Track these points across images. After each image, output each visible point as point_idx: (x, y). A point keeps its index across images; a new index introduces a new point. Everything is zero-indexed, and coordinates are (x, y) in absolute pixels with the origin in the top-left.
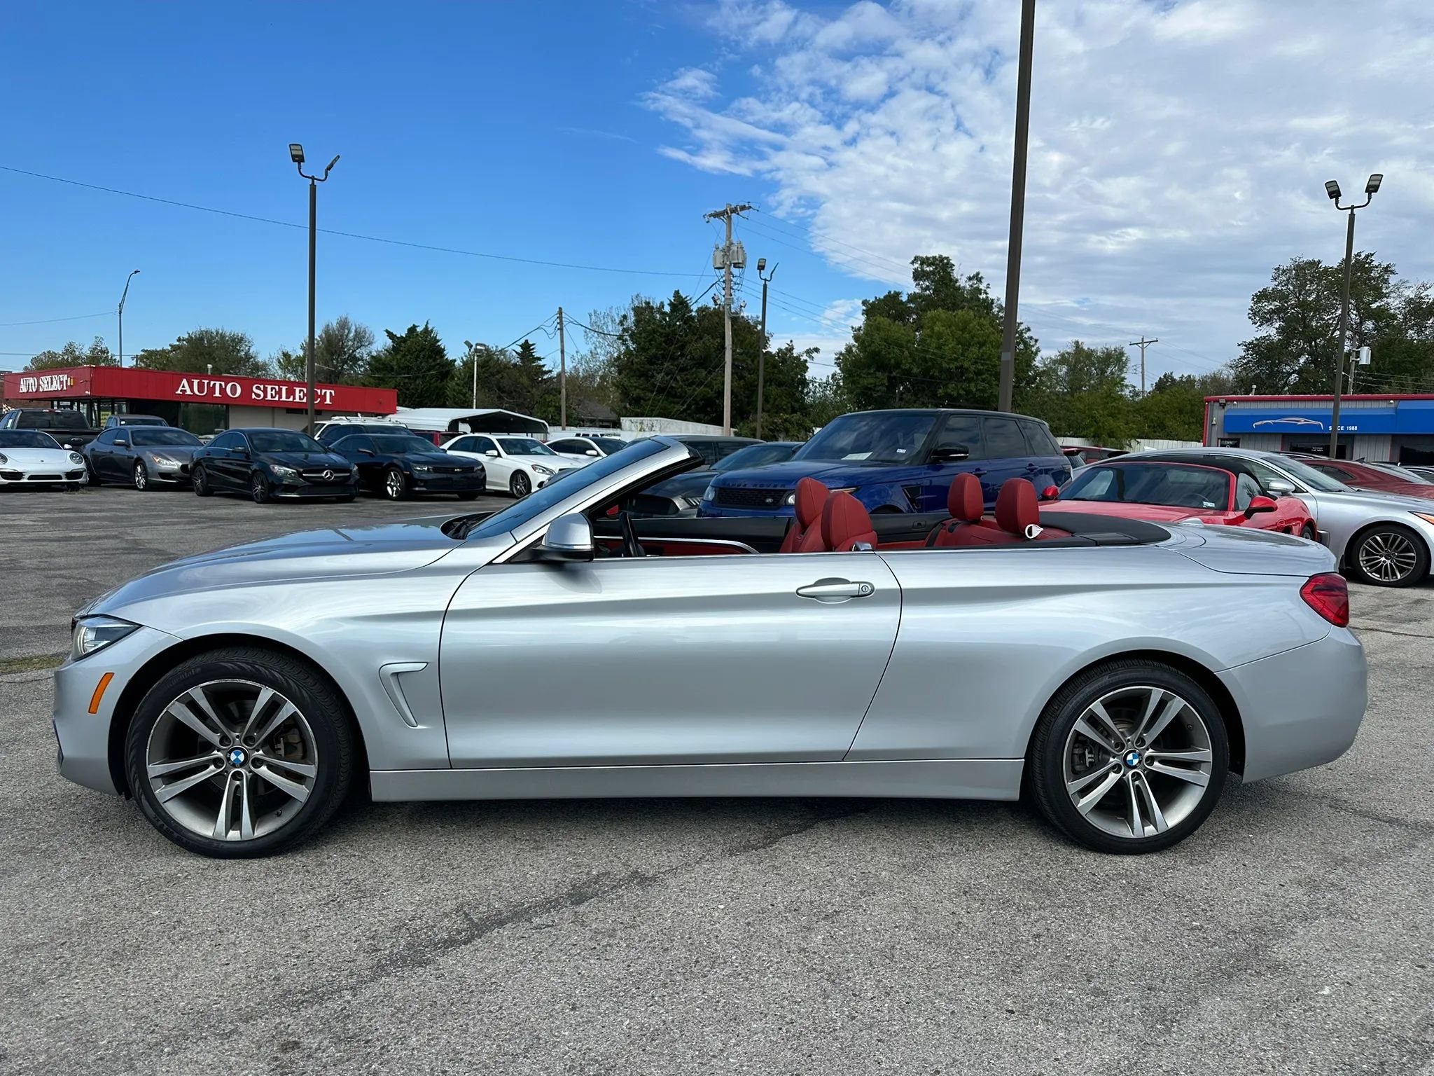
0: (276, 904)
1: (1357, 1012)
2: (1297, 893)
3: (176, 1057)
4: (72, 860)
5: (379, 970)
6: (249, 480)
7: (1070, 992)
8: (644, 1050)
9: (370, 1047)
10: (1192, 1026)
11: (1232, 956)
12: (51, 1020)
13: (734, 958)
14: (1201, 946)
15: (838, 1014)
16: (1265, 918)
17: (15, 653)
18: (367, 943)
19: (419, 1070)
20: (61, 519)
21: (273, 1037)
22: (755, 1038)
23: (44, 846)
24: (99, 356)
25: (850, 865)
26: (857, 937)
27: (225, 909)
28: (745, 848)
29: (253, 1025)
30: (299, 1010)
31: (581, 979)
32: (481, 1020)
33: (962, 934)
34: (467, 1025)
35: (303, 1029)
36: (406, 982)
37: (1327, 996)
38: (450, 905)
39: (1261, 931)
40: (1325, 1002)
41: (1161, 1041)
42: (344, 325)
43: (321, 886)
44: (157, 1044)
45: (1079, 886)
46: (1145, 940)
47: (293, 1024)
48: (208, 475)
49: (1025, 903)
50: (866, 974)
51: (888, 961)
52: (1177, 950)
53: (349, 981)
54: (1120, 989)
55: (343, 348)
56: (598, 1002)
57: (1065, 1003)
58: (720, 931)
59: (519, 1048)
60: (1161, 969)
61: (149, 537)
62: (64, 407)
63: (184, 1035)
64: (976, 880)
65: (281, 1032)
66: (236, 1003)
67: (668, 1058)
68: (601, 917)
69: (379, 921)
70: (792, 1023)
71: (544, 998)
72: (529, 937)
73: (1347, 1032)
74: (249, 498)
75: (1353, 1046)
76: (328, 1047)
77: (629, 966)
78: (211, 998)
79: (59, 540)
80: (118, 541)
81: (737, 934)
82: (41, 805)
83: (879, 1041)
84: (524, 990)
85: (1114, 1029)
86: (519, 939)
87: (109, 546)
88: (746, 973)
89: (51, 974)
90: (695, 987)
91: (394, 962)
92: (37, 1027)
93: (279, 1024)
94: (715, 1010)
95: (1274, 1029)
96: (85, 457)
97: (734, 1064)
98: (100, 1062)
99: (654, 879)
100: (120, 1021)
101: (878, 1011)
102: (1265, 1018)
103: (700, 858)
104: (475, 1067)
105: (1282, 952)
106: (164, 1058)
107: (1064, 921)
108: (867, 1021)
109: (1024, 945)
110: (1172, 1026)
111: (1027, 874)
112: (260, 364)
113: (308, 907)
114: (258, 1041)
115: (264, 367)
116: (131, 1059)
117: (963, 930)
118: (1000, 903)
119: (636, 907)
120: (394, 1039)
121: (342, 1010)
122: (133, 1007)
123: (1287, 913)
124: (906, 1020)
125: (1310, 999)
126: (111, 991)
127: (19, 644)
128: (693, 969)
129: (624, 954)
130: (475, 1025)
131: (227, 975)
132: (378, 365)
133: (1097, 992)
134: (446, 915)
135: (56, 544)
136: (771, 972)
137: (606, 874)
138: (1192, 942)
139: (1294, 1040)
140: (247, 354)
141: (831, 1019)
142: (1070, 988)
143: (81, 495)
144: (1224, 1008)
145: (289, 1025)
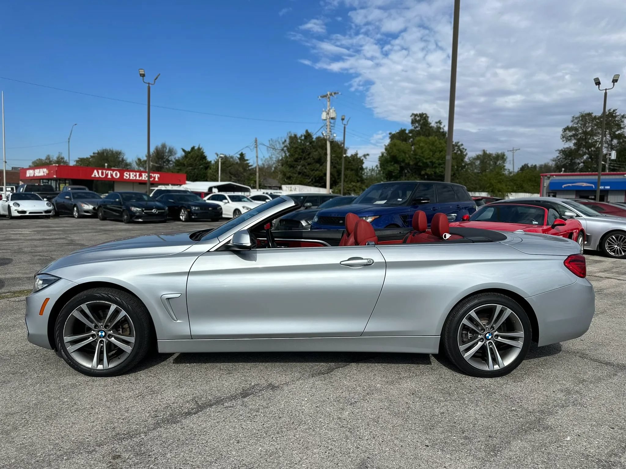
0: (116, 396)
1: (581, 448)
2: (560, 395)
3: (69, 461)
4: (33, 377)
5: (157, 425)
6: (121, 213)
7: (454, 438)
8: (266, 461)
9: (150, 458)
10: (506, 453)
11: (528, 422)
12: (18, 445)
13: (309, 421)
14: (515, 418)
15: (352, 446)
16: (545, 406)
17: (17, 288)
18: (153, 413)
19: (170, 468)
20: (42, 231)
21: (110, 453)
22: (315, 456)
23: (22, 371)
24: (60, 161)
25: (364, 382)
26: (364, 413)
27: (95, 398)
28: (319, 374)
29: (102, 448)
30: (122, 442)
31: (243, 430)
32: (198, 446)
33: (410, 412)
34: (192, 449)
35: (123, 450)
36: (168, 430)
37: (569, 441)
38: (190, 398)
39: (542, 412)
40: (567, 443)
41: (492, 460)
42: (164, 146)
43: (136, 389)
44: (61, 455)
45: (464, 392)
46: (490, 415)
47: (119, 447)
48: (104, 211)
49: (439, 399)
50: (366, 429)
51: (376, 423)
52: (504, 420)
53: (144, 429)
54: (476, 436)
55: (163, 156)
56: (249, 440)
57: (451, 443)
58: (304, 410)
59: (213, 459)
60: (496, 428)
61: (78, 238)
62: (45, 182)
63: (73, 452)
64: (418, 388)
65: (114, 451)
66: (96, 439)
67: (276, 464)
68: (254, 403)
69: (159, 404)
70: (331, 450)
71: (226, 438)
72: (222, 412)
73: (576, 456)
74: (121, 221)
75: (578, 463)
76: (132, 458)
77: (264, 424)
78: (86, 436)
79: (40, 240)
80: (65, 240)
81: (312, 411)
82: (22, 354)
83: (368, 458)
84: (218, 434)
85: (472, 454)
86: (218, 412)
87: (61, 242)
88: (314, 428)
89: (20, 425)
90: (291, 433)
91: (163, 422)
92: (12, 447)
93: (113, 447)
94: (299, 444)
95: (543, 455)
96: (53, 204)
97: (304, 467)
98: (37, 463)
99: (278, 387)
100: (47, 446)
101: (369, 445)
102: (539, 450)
103: (299, 378)
104: (194, 467)
105: (550, 421)
106: (64, 462)
107: (455, 407)
108: (364, 449)
109: (436, 417)
110: (498, 453)
111: (441, 386)
112: (128, 163)
113: (130, 398)
114: (103, 455)
115: (130, 164)
116: (50, 462)
117: (410, 410)
118: (427, 399)
119: (269, 399)
120: (160, 454)
121: (140, 442)
122: (53, 440)
123: (555, 404)
124: (381, 449)
125: (561, 442)
126: (44, 433)
127: (19, 285)
128: (291, 426)
129: (262, 419)
130: (195, 449)
131: (93, 427)
132: (179, 163)
133: (466, 438)
134: (188, 402)
135: (38, 241)
136: (325, 428)
137: (258, 384)
138: (511, 417)
139: (551, 460)
140: (123, 159)
141: (348, 449)
142: (454, 436)
143: (51, 220)
144: (521, 446)
145: (117, 448)
